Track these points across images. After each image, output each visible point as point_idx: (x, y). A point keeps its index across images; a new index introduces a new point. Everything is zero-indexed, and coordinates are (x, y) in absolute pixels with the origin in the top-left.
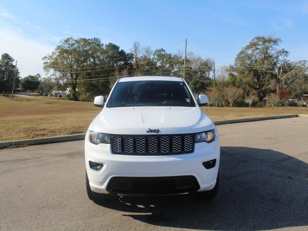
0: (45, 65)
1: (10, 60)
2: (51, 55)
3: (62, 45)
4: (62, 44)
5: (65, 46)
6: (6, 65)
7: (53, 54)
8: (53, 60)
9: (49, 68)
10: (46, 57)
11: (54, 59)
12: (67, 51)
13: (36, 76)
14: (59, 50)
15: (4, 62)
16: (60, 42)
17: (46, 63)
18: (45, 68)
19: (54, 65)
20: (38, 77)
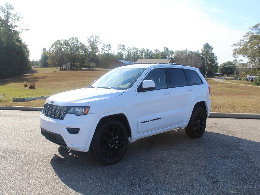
0: (234, 51)
1: (210, 49)
2: (239, 42)
3: (251, 31)
4: (250, 30)
5: (255, 32)
6: (207, 53)
7: (241, 41)
8: (242, 47)
9: (238, 55)
10: (235, 44)
11: (242, 45)
12: (255, 37)
13: (234, 61)
14: (248, 37)
15: (205, 51)
16: (249, 29)
17: (235, 50)
18: (233, 55)
19: (243, 51)
20: (235, 63)
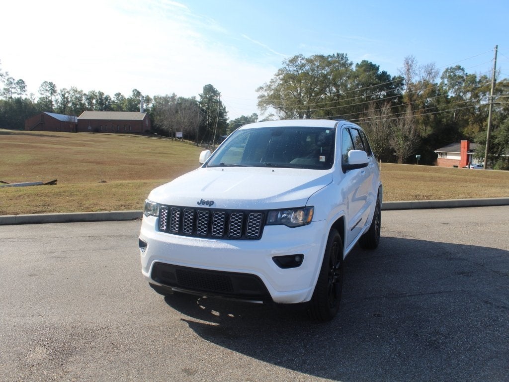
0: (260, 100)
1: (215, 94)
2: (269, 84)
3: (286, 68)
4: (285, 66)
5: (291, 69)
6: (209, 102)
7: (271, 82)
8: (272, 92)
9: (267, 105)
10: (261, 88)
11: (273, 89)
12: (293, 77)
13: (252, 116)
14: (281, 76)
15: (207, 98)
16: (283, 64)
17: (262, 97)
18: (259, 105)
19: (274, 99)
20: (255, 118)
